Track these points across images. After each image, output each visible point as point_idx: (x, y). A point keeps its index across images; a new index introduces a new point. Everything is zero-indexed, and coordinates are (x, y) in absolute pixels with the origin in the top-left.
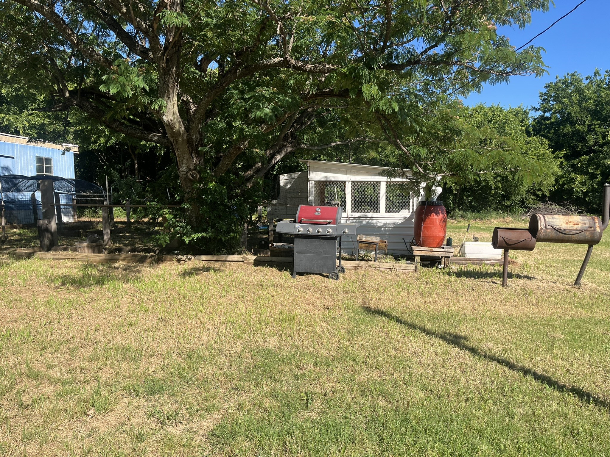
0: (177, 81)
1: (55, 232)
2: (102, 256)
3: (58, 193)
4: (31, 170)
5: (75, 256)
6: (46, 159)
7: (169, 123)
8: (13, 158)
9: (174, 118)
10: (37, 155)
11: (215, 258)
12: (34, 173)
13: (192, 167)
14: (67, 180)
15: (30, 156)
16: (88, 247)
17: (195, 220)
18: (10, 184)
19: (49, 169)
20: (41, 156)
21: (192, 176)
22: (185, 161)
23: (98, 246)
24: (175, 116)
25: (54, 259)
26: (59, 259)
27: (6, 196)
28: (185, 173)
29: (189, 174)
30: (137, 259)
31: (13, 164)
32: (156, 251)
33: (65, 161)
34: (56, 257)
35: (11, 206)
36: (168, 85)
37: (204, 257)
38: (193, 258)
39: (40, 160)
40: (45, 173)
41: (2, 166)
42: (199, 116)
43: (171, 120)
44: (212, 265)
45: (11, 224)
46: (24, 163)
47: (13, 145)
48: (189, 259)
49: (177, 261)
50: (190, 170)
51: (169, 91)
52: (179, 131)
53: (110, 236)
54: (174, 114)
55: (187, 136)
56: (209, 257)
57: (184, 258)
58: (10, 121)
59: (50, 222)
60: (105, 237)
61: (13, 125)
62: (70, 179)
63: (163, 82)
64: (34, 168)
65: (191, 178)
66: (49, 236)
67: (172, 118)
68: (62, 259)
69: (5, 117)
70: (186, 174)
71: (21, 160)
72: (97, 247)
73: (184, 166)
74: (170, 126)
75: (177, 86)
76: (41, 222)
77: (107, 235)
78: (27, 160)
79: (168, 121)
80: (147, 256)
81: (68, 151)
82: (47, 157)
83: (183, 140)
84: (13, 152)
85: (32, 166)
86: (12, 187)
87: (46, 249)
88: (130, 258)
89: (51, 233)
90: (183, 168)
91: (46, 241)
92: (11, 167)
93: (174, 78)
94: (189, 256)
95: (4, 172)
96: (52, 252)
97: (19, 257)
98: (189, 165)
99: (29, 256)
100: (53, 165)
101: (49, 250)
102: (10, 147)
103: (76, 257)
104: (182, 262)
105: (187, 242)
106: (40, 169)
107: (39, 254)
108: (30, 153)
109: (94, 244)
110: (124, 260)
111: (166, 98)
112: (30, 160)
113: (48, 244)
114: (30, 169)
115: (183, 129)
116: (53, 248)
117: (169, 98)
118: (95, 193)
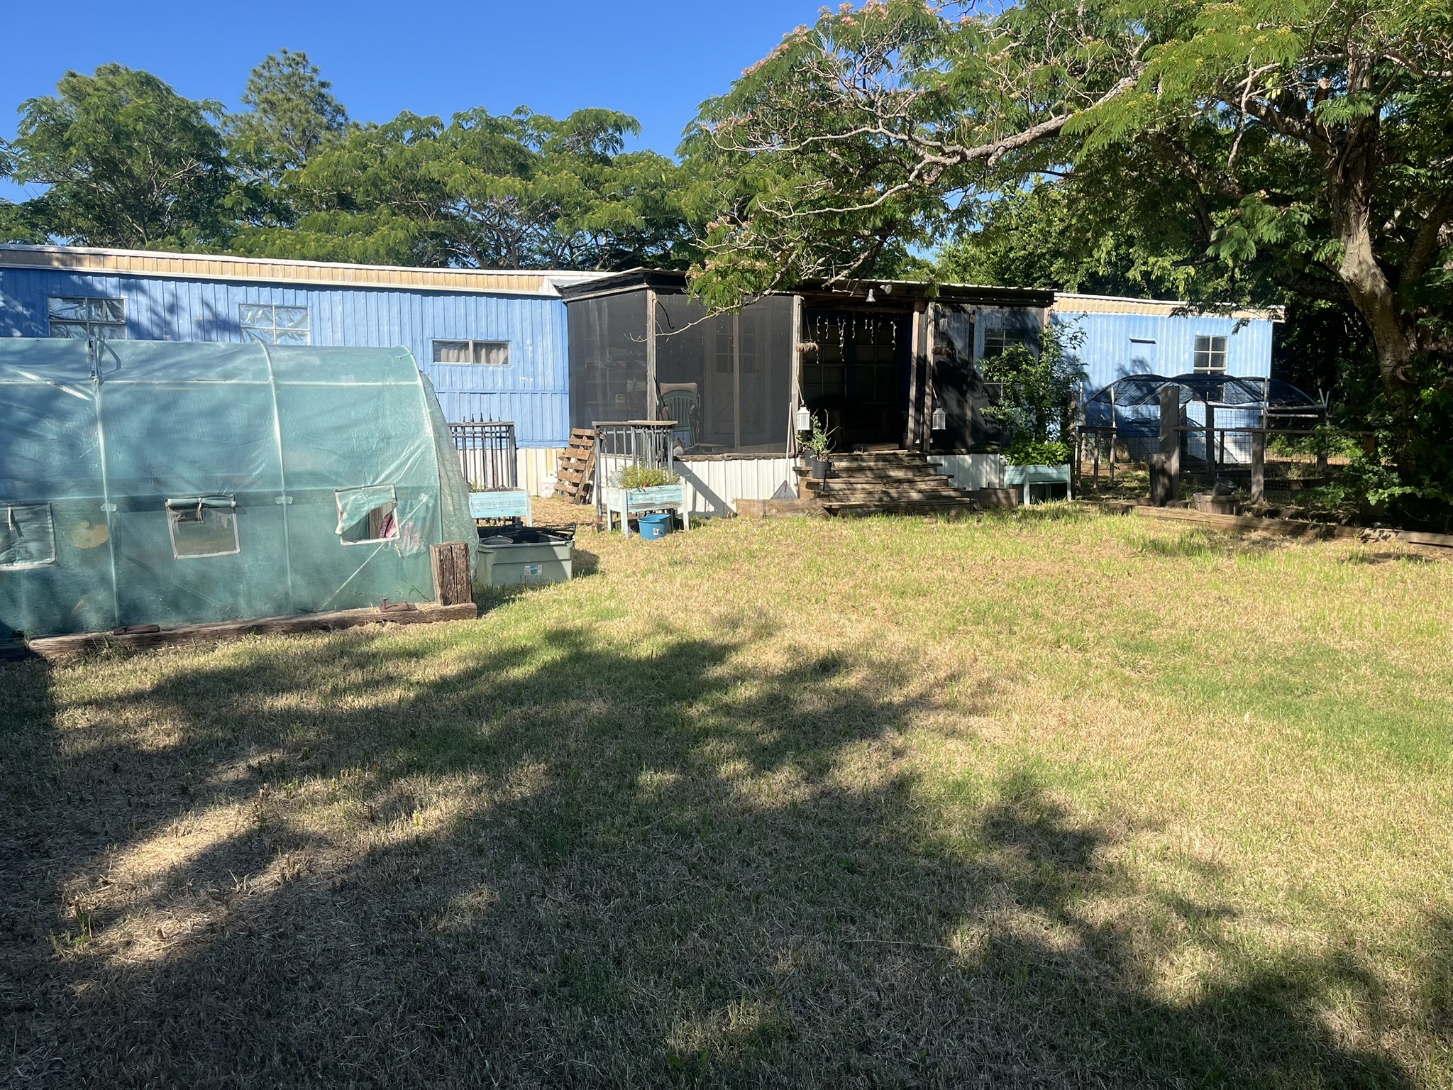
0: (1366, 204)
1: (1175, 475)
2: (1232, 519)
3: (1213, 407)
4: (1184, 364)
5: (1190, 515)
6: (1215, 340)
7: (1351, 281)
8: (1153, 342)
9: (1362, 270)
10: (1199, 333)
11: (1439, 539)
12: (1189, 369)
13: (1405, 358)
14: (1239, 380)
15: (1185, 336)
16: (1213, 502)
17: (1414, 463)
18: (1144, 389)
19: (1218, 360)
20: (1206, 334)
21: (1404, 374)
22: (1390, 347)
23: (1229, 501)
24: (1364, 266)
25: (1160, 518)
26: (1166, 519)
27: (1136, 411)
28: (1390, 369)
29: (1399, 371)
30: (1289, 528)
31: (1153, 353)
32: (1341, 520)
33: (1252, 341)
34: (1163, 514)
35: (1142, 429)
36: (1347, 214)
37: (1415, 536)
38: (1393, 535)
39: (1203, 342)
40: (1210, 368)
41: (1134, 357)
42: (1417, 260)
43: (1355, 275)
44: (1425, 552)
45: (1137, 461)
46: (1173, 350)
47: (1155, 319)
48: (1385, 538)
49: (1363, 538)
50: (1400, 363)
51: (1349, 224)
52: (1373, 294)
53: (1262, 487)
54: (1360, 263)
55: (1393, 300)
56: (1426, 537)
57: (1376, 534)
58: (1164, 268)
59: (1169, 458)
60: (1255, 489)
61: (1170, 275)
62: (1246, 379)
63: (1338, 210)
64: (1189, 359)
65: (1402, 378)
66: (1166, 481)
67: (1357, 271)
68: (1172, 519)
69: (1157, 262)
70: (1394, 371)
71: (1167, 345)
72: (1227, 503)
73: (1388, 355)
74: (1354, 285)
75: (1365, 211)
76: (1155, 457)
77: (1258, 485)
78: (1179, 343)
79: (1348, 277)
80: (1306, 525)
81: (1244, 325)
82: (1218, 335)
83: (1383, 307)
84: (1154, 332)
85: (1186, 356)
86: (1146, 396)
87: (1158, 503)
88: (1277, 527)
89: (1170, 477)
90: (1388, 360)
91: (1160, 491)
92: (1148, 360)
93: (1360, 200)
94: (1387, 532)
95: (1136, 369)
96: (1166, 508)
97: (1112, 511)
98: (1400, 354)
99: (1126, 510)
100: (1226, 351)
101: (1163, 505)
102: (1151, 323)
103: (1191, 518)
104: (1370, 541)
105: (1373, 502)
106: (1201, 360)
107: (1139, 509)
108: (1185, 331)
109: (1223, 498)
110: (1266, 529)
111: (1344, 237)
112: (1185, 344)
113: (1163, 494)
114: (1182, 360)
115: (1382, 286)
116: (1169, 502)
117: (1349, 236)
118: (1287, 404)
